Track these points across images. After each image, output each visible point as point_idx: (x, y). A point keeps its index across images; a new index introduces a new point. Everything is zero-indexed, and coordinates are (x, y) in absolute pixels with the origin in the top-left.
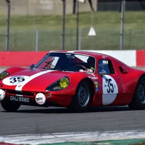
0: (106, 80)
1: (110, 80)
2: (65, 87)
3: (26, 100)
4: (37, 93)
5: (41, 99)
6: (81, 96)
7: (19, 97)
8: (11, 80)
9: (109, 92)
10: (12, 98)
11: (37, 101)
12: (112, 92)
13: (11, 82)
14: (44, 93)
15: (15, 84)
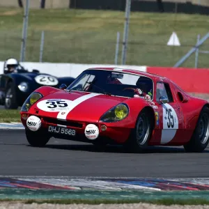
0: (167, 110)
1: (170, 110)
2: (121, 117)
3: (72, 132)
4: (87, 123)
5: (93, 132)
6: (139, 131)
7: (61, 128)
8: (49, 105)
9: (169, 127)
10: (51, 129)
11: (86, 135)
12: (173, 126)
13: (50, 107)
14: (97, 124)
15: (56, 110)
